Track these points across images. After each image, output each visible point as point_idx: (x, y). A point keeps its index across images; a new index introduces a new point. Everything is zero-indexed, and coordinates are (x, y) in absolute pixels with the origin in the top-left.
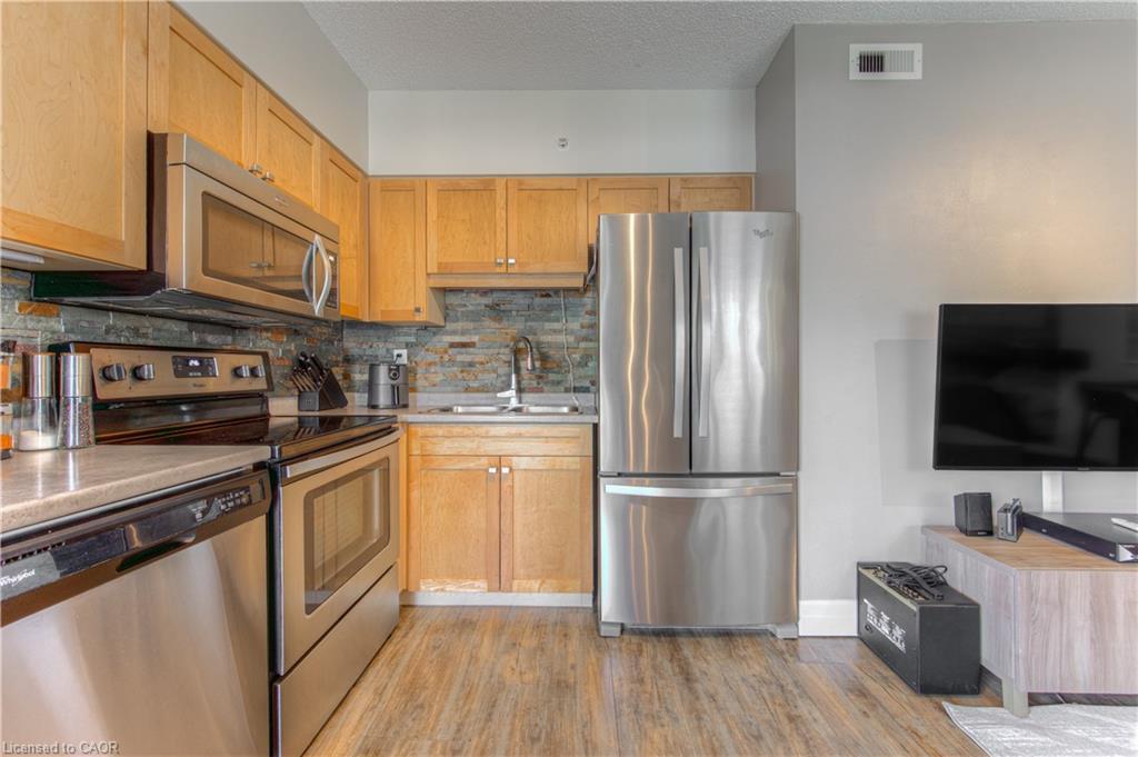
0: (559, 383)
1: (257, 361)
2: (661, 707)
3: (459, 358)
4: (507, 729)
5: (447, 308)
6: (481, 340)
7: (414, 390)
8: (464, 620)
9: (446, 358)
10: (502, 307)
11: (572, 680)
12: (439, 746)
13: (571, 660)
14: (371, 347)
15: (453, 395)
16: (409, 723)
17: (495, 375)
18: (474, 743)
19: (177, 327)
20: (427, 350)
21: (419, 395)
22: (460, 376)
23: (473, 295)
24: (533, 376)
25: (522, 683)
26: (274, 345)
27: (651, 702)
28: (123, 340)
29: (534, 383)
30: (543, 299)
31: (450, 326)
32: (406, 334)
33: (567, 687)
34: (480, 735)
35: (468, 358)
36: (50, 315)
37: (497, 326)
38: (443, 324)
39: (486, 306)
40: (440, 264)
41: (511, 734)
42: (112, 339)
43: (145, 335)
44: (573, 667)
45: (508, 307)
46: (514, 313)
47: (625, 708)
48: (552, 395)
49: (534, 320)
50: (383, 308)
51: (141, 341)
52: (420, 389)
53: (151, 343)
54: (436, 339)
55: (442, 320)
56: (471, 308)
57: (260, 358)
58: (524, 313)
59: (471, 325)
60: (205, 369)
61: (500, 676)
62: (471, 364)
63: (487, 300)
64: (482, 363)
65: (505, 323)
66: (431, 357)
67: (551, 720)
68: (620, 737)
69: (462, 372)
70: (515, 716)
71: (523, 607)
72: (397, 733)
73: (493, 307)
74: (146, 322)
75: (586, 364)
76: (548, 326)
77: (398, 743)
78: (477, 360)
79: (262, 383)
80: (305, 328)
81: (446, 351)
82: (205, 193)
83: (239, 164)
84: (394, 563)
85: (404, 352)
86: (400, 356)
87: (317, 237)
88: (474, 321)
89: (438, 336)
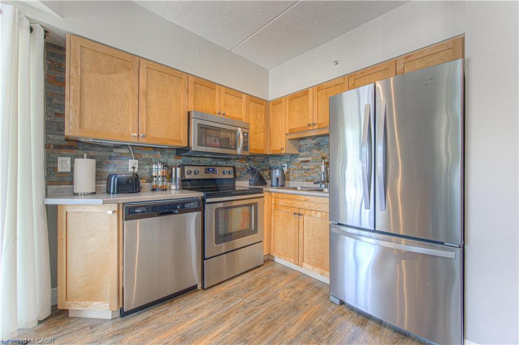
1: (231, 169)
2: (327, 339)
3: (304, 167)
4: (264, 310)
5: (300, 147)
6: (312, 159)
7: (289, 180)
8: (285, 271)
9: (300, 167)
10: (321, 144)
11: (301, 309)
12: (243, 303)
13: (308, 303)
14: (276, 163)
16: (242, 293)
17: (317, 174)
18: (251, 308)
19: (209, 160)
20: (293, 164)
21: (290, 182)
22: (304, 174)
23: (309, 140)
25: (283, 300)
26: (240, 164)
27: (324, 334)
28: (196, 164)
31: (301, 154)
32: (287, 158)
33: (297, 310)
34: (256, 307)
35: (308, 167)
36: (179, 159)
37: (319, 152)
38: (298, 153)
39: (315, 144)
40: (289, 129)
41: (264, 312)
42: (193, 164)
43: (201, 162)
44: (306, 305)
45: (323, 144)
46: (326, 146)
47: (311, 330)
50: (273, 149)
51: (200, 164)
52: (291, 179)
53: (202, 164)
54: (296, 160)
55: (298, 151)
56: (309, 145)
57: (232, 168)
59: (308, 153)
60: (214, 171)
61: (278, 294)
62: (309, 170)
63: (315, 142)
64: (312, 169)
65: (322, 151)
66: (294, 167)
67: (280, 316)
68: (298, 336)
69: (305, 173)
70: (271, 308)
71: (309, 276)
72: (237, 293)
73: (317, 144)
74: (201, 159)
77: (235, 295)
78: (310, 168)
79: (232, 176)
80: (252, 157)
81: (300, 164)
82: (199, 124)
83: (215, 112)
84: (261, 241)
85: (286, 165)
86: (284, 166)
87: (239, 129)
88: (310, 151)
89: (297, 159)
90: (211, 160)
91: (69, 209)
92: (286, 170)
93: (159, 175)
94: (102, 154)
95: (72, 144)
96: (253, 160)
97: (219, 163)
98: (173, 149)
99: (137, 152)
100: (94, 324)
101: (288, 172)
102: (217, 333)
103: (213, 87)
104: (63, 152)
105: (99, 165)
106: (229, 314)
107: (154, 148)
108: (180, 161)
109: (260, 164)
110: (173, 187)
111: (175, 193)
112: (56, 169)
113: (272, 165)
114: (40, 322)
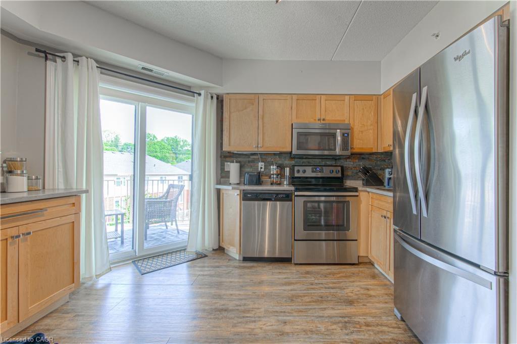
2: (353, 330)
4: (324, 292)
11: (355, 305)
12: (313, 281)
13: (368, 304)
16: (319, 276)
18: (316, 287)
25: (347, 293)
26: (352, 163)
27: (355, 327)
28: (305, 164)
33: (351, 304)
34: (319, 287)
36: (292, 160)
41: (322, 293)
43: (311, 163)
44: (364, 305)
47: (347, 319)
51: (309, 164)
53: (311, 165)
57: (340, 168)
60: (321, 171)
61: (348, 288)
67: (331, 300)
68: (330, 317)
70: (330, 293)
72: (315, 275)
77: (312, 275)
79: (339, 175)
80: (367, 156)
82: (298, 133)
83: (315, 120)
84: (356, 240)
87: (338, 131)
90: (320, 160)
91: (224, 192)
93: (275, 173)
94: (244, 160)
95: (231, 155)
96: (368, 159)
97: (329, 163)
98: (287, 153)
99: (264, 157)
100: (231, 259)
102: (280, 288)
103: (315, 98)
104: (228, 159)
105: (241, 167)
106: (296, 283)
107: (274, 154)
108: (293, 162)
109: (379, 163)
110: (285, 183)
111: (286, 187)
112: (224, 169)
114: (213, 250)
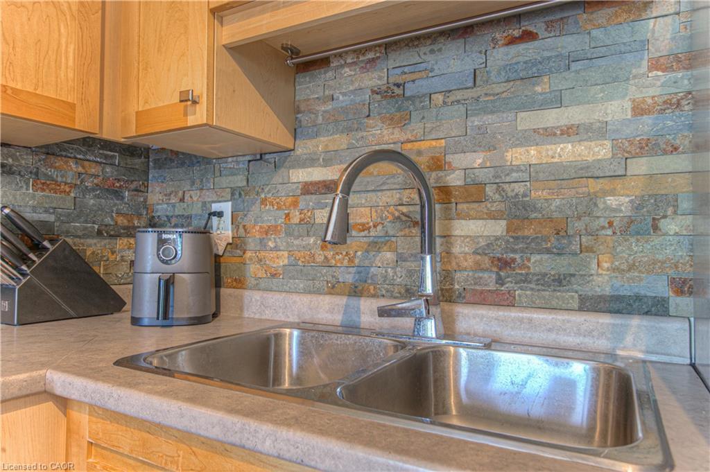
0: (560, 281)
7: (240, 283)
9: (296, 217)
14: (182, 200)
15: (306, 299)
20: (264, 202)
21: (247, 293)
23: (347, 71)
24: (486, 262)
29: (489, 280)
30: (514, 49)
31: (303, 148)
32: (233, 172)
37: (399, 134)
45: (422, 87)
46: (438, 98)
48: (538, 316)
49: (485, 111)
52: (251, 281)
54: (277, 179)
55: (290, 137)
56: (344, 100)
58: (459, 95)
59: (343, 140)
63: (376, 79)
65: (416, 126)
66: (270, 217)
73: (390, 92)
75: (656, 228)
76: (527, 120)
81: (295, 204)
85: (226, 207)
86: (220, 214)
88: (349, 130)
89: (282, 171)
92: (223, 231)
101: (237, 244)
113: (162, 210)
